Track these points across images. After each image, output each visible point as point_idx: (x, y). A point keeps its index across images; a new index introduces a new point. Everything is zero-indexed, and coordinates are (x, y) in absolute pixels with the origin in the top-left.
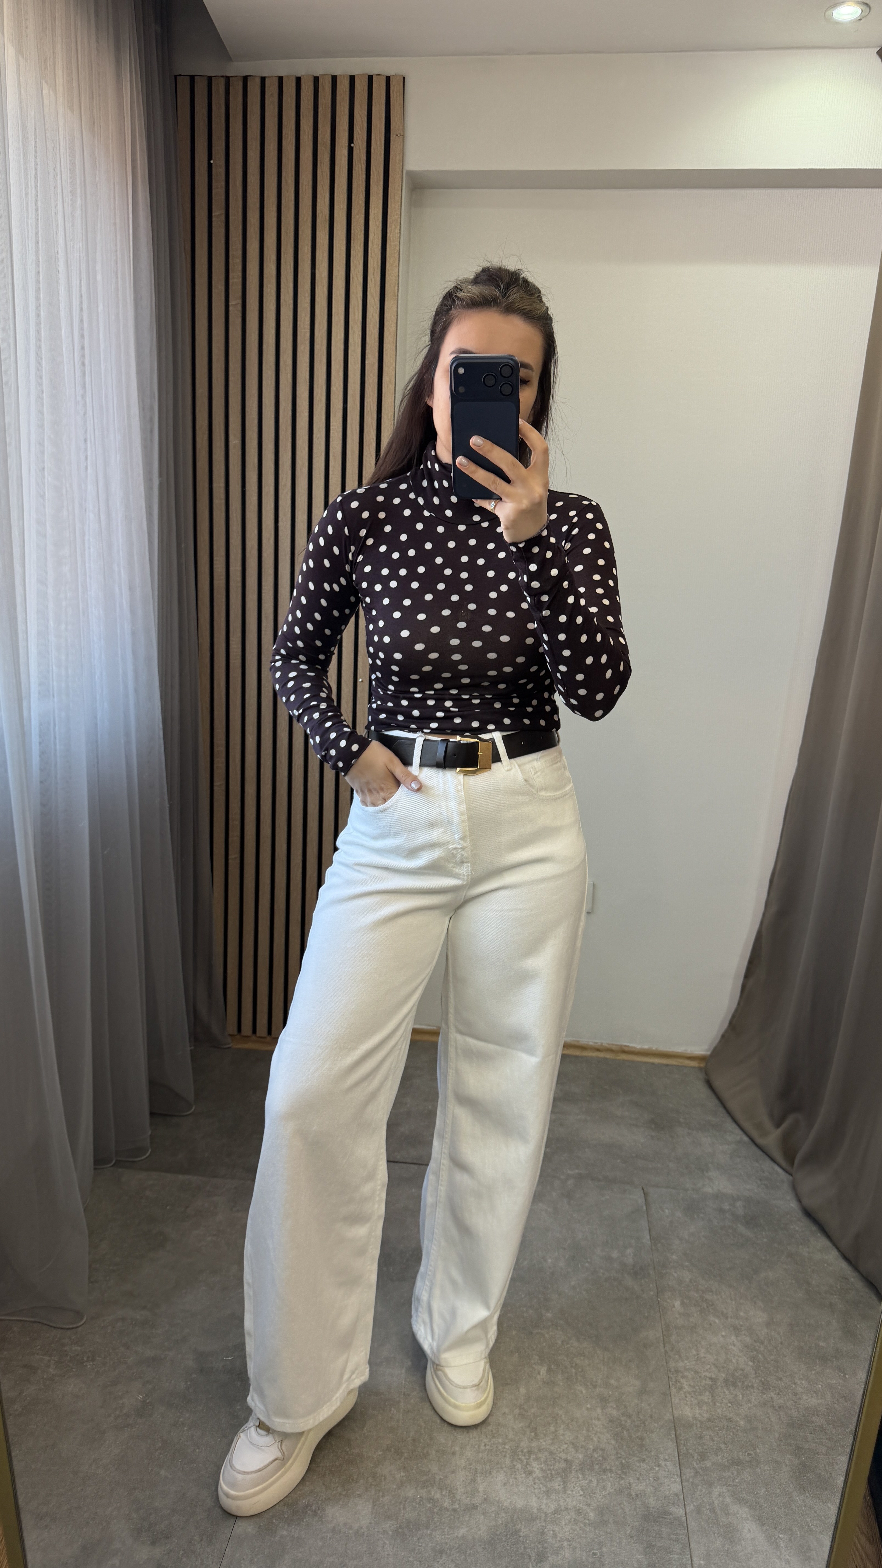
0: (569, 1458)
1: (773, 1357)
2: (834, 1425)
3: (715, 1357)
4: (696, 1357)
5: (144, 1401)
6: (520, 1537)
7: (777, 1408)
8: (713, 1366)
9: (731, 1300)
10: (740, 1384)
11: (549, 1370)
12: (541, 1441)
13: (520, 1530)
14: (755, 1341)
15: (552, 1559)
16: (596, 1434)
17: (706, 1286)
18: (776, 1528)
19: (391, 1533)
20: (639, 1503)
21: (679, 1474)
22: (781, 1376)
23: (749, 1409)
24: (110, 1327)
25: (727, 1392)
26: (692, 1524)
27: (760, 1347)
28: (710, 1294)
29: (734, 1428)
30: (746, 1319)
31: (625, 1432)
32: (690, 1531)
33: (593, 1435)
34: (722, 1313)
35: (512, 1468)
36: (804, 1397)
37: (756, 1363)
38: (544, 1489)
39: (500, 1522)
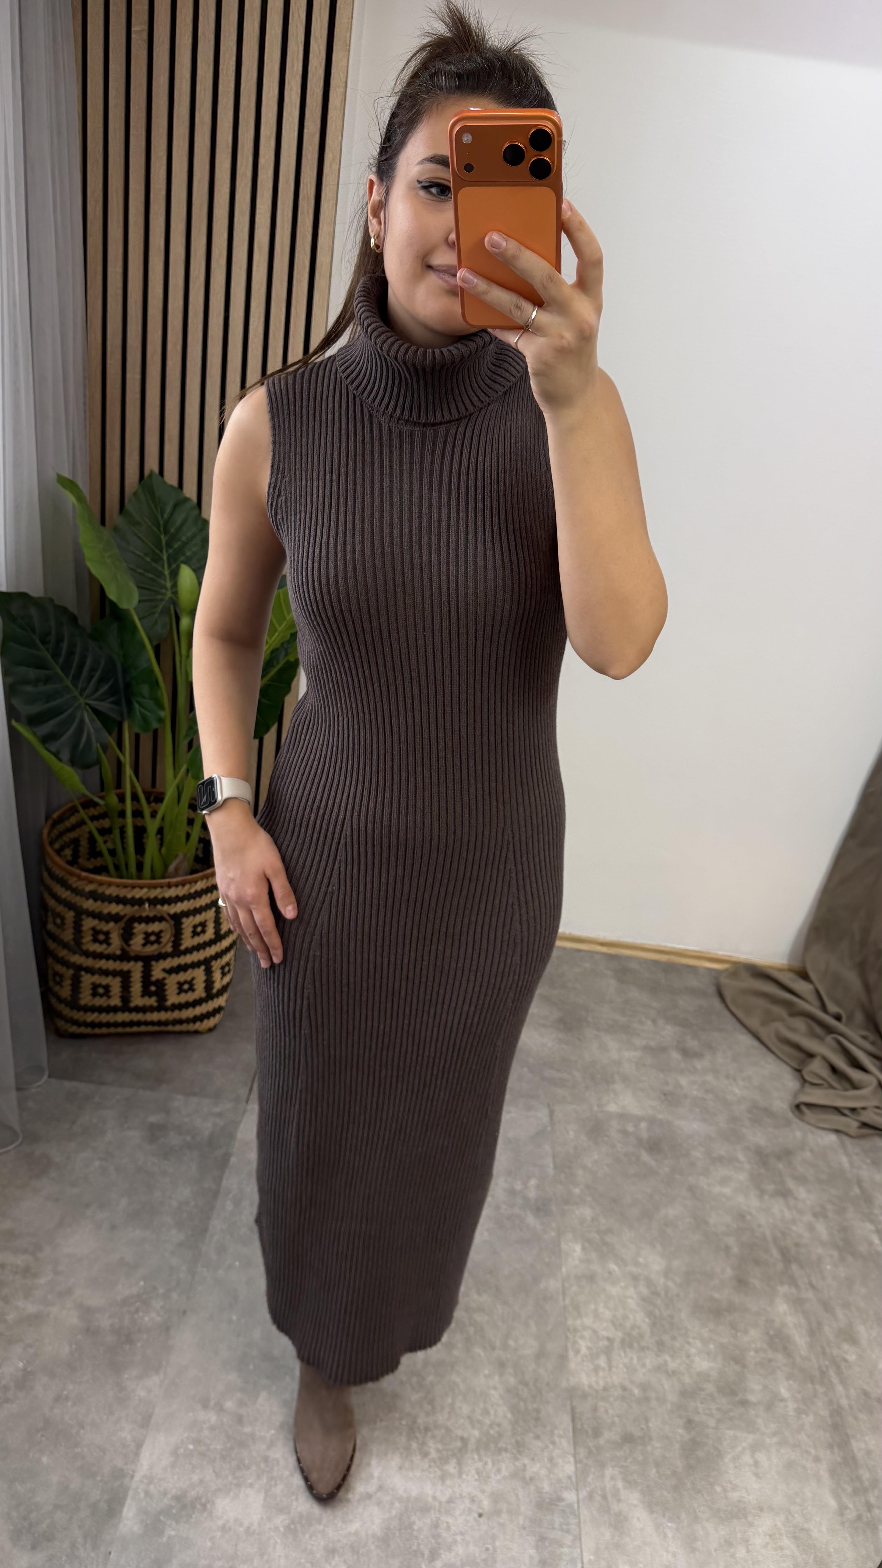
0: (466, 1436)
1: (668, 1313)
2: (724, 1393)
3: (613, 1312)
4: (595, 1313)
5: (25, 1370)
6: (413, 1530)
7: (670, 1374)
8: (610, 1324)
9: (631, 1243)
10: (635, 1345)
13: (414, 1523)
14: (653, 1294)
15: (446, 1557)
16: (492, 1407)
17: (606, 1226)
18: (664, 1516)
19: (282, 1529)
20: (532, 1488)
21: (572, 1452)
22: (676, 1335)
23: (644, 1375)
25: (622, 1354)
26: (585, 1513)
27: (656, 1300)
28: (611, 1235)
29: (628, 1398)
30: (645, 1266)
31: (522, 1404)
32: (582, 1521)
33: (490, 1408)
34: (622, 1259)
35: (408, 1448)
36: (697, 1359)
37: (653, 1319)
38: (439, 1473)
39: (394, 1512)
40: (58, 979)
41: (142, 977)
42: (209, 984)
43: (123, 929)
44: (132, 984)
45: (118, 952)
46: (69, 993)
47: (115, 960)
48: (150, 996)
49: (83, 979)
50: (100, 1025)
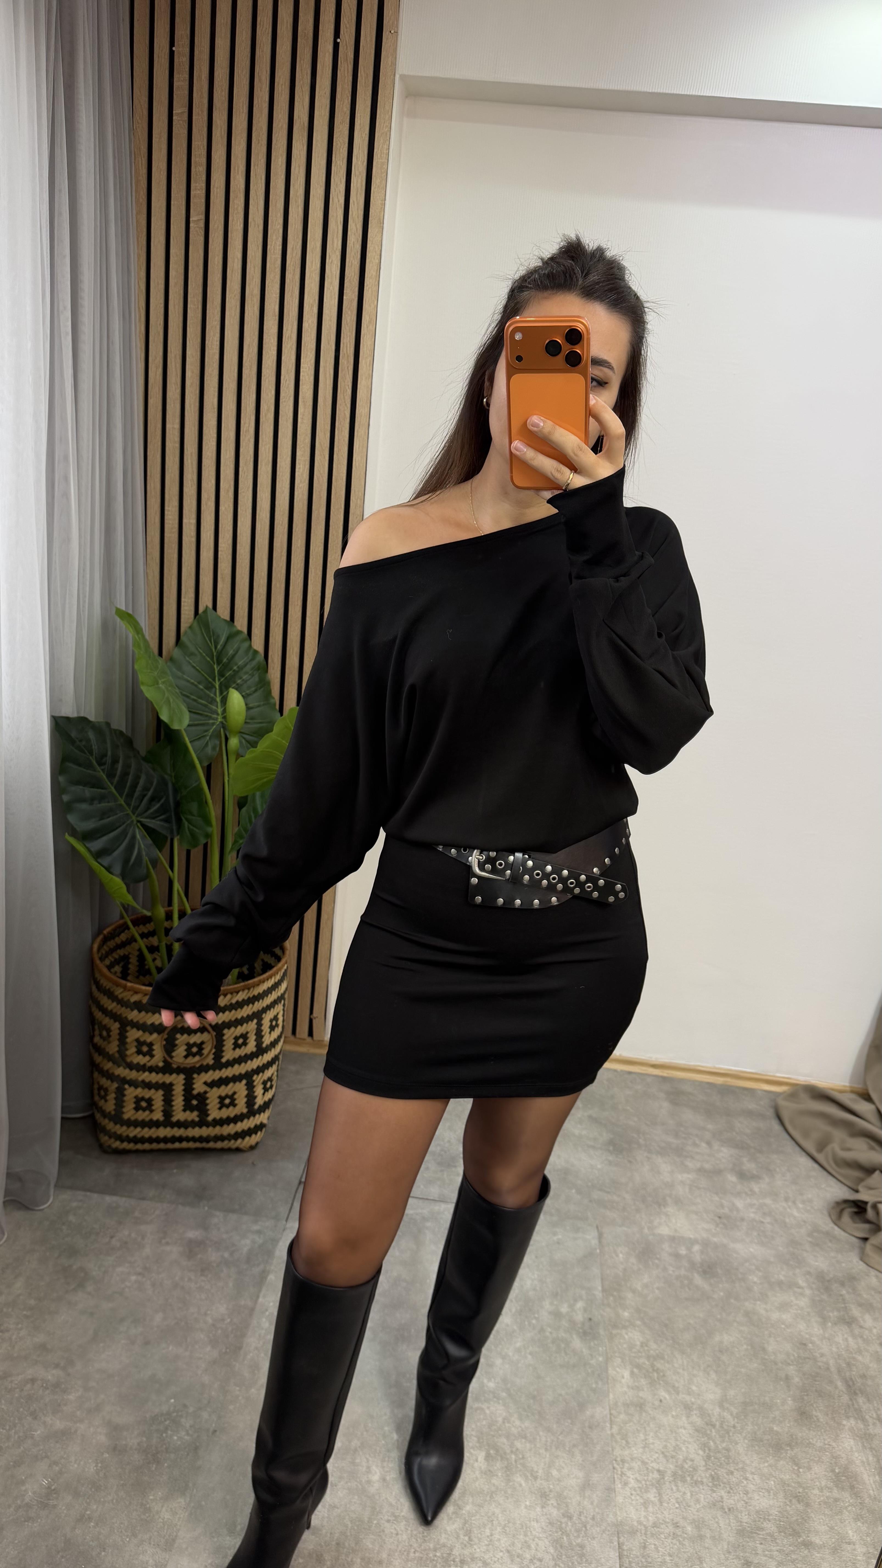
1: (724, 1445)
2: (785, 1533)
3: (665, 1443)
4: (644, 1443)
5: (48, 1487)
7: (727, 1510)
8: (661, 1456)
9: (683, 1370)
10: (688, 1479)
11: (488, 1457)
12: (475, 1547)
14: (707, 1424)
16: (533, 1540)
17: (657, 1352)
22: (732, 1469)
23: (697, 1511)
24: (18, 1390)
25: (674, 1488)
27: (711, 1431)
28: (662, 1362)
29: (681, 1536)
30: (699, 1395)
31: (565, 1538)
33: (531, 1541)
34: (674, 1386)
36: (757, 1497)
37: (707, 1451)
40: (102, 1093)
41: (184, 1090)
42: (251, 1098)
43: (165, 1040)
44: (173, 1098)
45: (161, 1064)
46: (114, 1107)
47: (157, 1073)
48: (192, 1111)
49: (126, 1092)
50: (142, 1140)
